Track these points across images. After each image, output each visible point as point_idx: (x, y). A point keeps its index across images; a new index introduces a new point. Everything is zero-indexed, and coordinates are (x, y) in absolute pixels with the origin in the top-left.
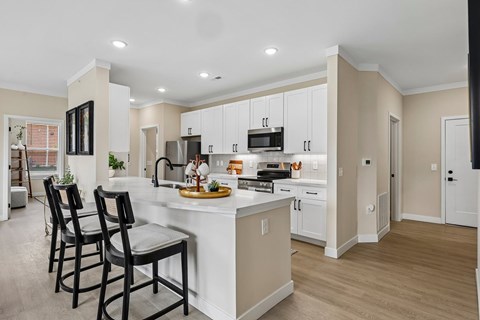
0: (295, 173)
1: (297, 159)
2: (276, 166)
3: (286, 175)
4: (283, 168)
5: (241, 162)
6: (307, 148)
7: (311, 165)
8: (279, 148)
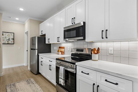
0: (95, 56)
1: (96, 46)
2: (82, 50)
3: (88, 57)
4: (86, 52)
5: (63, 48)
6: (104, 36)
7: (107, 50)
8: (82, 38)
